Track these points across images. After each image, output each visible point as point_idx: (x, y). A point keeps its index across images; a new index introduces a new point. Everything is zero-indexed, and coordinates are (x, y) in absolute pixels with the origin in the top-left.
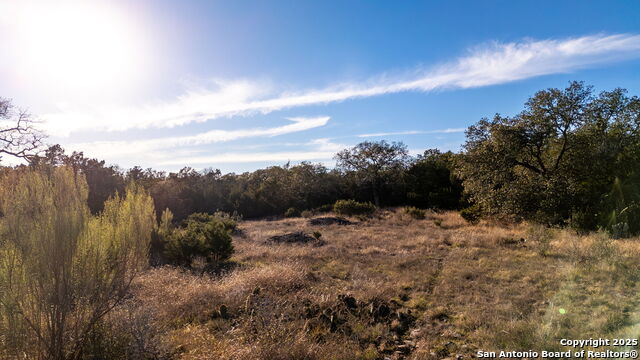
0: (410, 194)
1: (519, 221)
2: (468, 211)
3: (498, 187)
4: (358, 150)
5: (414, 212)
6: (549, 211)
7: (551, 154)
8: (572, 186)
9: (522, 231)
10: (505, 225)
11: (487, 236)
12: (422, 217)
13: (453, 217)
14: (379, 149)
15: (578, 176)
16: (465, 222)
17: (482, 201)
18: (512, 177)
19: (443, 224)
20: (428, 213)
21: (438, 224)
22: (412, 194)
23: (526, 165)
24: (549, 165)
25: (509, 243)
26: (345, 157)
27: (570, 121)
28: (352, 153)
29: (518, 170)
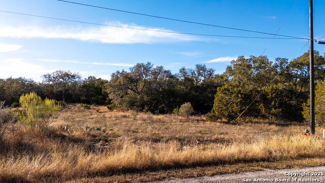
0: (82, 98)
1: (128, 110)
2: (110, 106)
3: (122, 97)
4: (55, 74)
5: (86, 106)
6: (138, 106)
7: (141, 86)
8: (146, 98)
9: (129, 113)
10: (123, 111)
11: (117, 115)
12: (89, 108)
13: (103, 108)
14: (67, 75)
15: (148, 95)
16: (108, 110)
17: (116, 102)
18: (127, 93)
19: (100, 111)
20: (92, 107)
21: (98, 111)
22: (83, 98)
23: (132, 89)
24: (139, 90)
25: (125, 117)
26: (48, 77)
27: (147, 75)
28: (52, 76)
29: (129, 91)
